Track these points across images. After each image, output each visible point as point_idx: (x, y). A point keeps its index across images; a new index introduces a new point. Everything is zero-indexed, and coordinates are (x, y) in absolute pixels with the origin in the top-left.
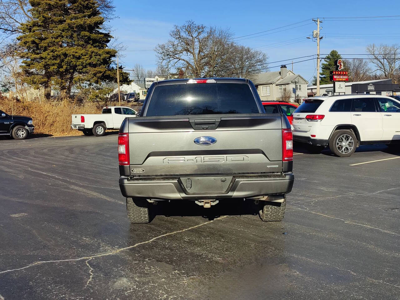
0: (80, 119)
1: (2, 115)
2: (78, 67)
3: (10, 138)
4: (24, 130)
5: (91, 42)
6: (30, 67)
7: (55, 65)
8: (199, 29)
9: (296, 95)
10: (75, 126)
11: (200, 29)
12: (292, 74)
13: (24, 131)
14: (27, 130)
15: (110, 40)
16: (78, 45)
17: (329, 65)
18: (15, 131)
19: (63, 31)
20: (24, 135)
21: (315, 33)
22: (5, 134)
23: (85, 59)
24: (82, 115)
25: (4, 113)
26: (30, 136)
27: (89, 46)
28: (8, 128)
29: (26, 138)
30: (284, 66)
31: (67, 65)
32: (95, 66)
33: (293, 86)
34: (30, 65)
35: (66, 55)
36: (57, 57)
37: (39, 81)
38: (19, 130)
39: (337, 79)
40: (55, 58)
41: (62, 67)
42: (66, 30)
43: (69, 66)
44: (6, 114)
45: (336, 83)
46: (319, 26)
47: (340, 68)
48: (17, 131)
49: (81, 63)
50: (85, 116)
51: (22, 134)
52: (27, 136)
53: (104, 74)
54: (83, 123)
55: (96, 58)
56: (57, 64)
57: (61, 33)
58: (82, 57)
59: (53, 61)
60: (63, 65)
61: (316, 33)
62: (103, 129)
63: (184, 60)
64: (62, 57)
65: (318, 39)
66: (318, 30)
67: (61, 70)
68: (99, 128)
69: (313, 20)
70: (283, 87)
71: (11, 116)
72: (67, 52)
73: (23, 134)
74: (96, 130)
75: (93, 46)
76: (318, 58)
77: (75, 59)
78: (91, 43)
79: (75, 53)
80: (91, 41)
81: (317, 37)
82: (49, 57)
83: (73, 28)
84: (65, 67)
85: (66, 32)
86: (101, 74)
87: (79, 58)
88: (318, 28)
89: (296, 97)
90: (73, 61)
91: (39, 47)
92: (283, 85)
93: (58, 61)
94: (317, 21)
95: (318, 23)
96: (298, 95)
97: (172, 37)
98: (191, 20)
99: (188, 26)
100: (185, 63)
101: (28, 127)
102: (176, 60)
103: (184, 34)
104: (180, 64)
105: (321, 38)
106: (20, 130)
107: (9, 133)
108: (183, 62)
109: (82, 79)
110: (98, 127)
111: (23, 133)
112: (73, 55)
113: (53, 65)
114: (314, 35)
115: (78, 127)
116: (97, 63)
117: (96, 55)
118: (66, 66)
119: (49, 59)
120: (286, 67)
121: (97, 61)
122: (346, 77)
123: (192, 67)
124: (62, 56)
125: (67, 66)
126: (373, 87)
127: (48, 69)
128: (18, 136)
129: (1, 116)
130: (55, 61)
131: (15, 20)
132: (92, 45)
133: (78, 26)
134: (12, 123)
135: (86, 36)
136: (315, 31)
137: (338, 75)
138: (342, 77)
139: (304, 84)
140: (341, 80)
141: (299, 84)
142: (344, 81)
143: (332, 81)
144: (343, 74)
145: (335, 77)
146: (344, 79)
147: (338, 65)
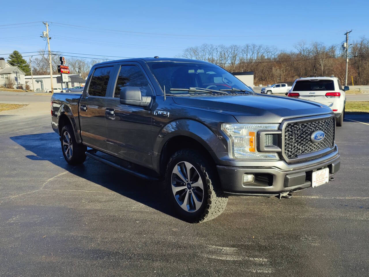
9: (18, 83)
17: (13, 61)
21: (45, 34)
30: (2, 59)
33: (15, 75)
39: (63, 72)
45: (63, 75)
46: (48, 28)
47: (64, 64)
66: (48, 31)
69: (43, 23)
70: (5, 76)
76: (49, 54)
89: (18, 85)
92: (4, 75)
94: (46, 24)
96: (19, 83)
105: (50, 38)
120: (4, 60)
122: (68, 71)
126: (70, 79)
136: (44, 32)
137: (63, 68)
138: (66, 70)
139: (22, 74)
140: (65, 72)
141: (19, 74)
142: (67, 73)
143: (60, 72)
144: (66, 68)
145: (62, 70)
146: (67, 72)
147: (63, 61)
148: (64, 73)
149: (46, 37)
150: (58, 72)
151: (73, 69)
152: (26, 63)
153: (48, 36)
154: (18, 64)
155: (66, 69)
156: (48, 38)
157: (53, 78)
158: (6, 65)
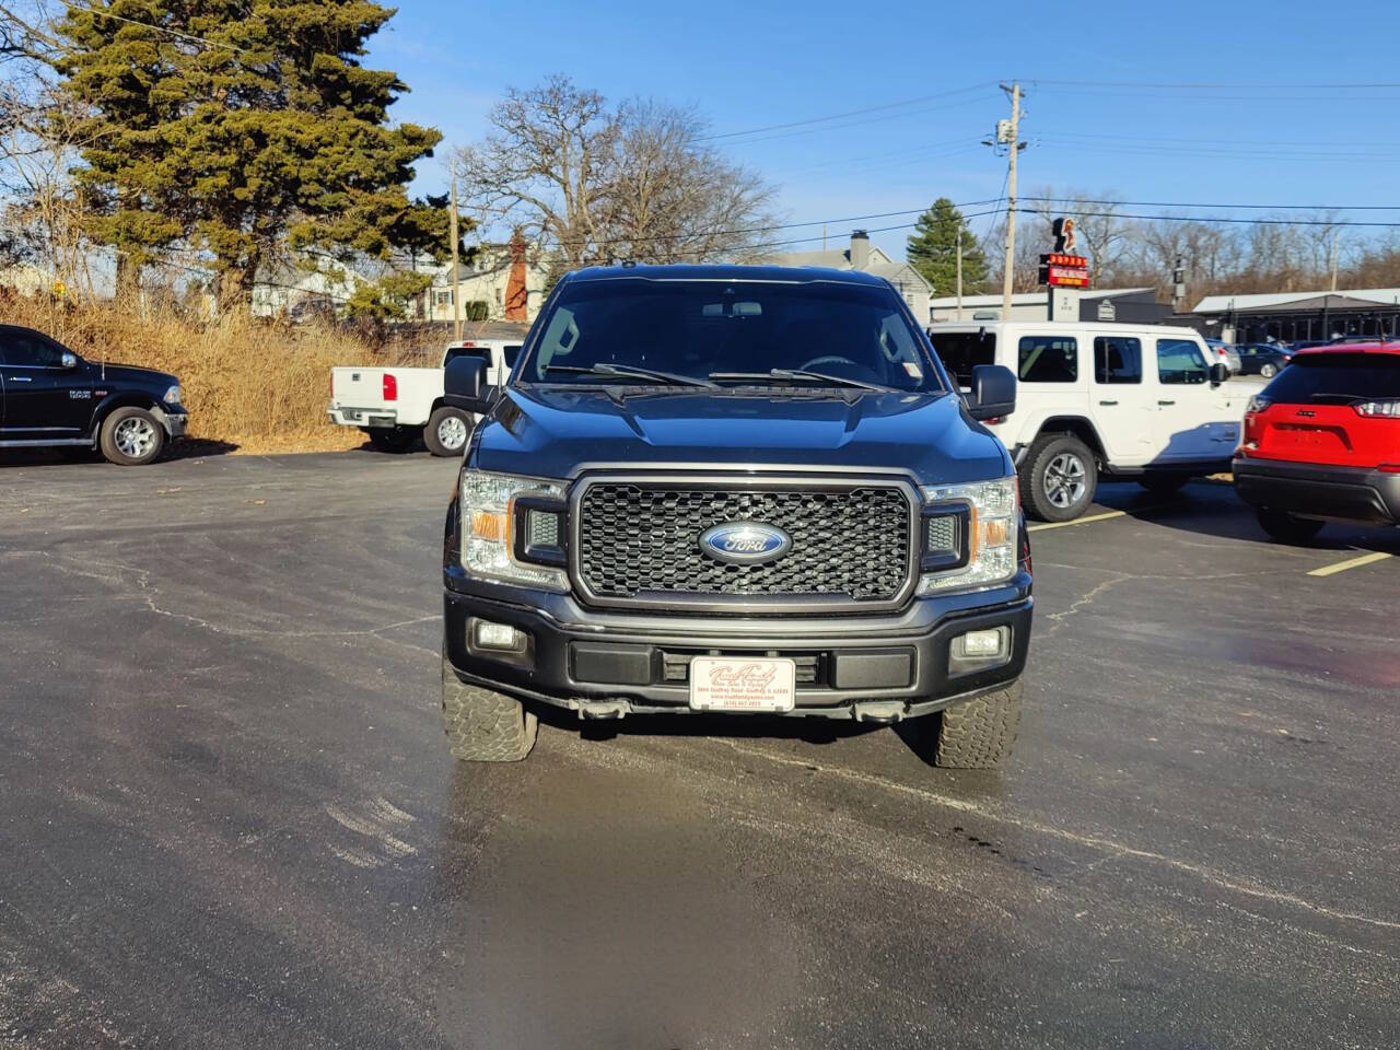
0: (380, 387)
1: (65, 358)
2: (304, 186)
3: (93, 456)
4: (148, 426)
5: (346, 96)
6: (114, 176)
7: (218, 173)
8: (584, 103)
10: (351, 413)
11: (588, 103)
12: (882, 261)
13: (151, 431)
14: (160, 427)
15: (397, 99)
16: (301, 106)
17: (927, 241)
18: (113, 433)
19: (244, 45)
20: (150, 446)
21: (1003, 130)
22: (74, 441)
23: (332, 159)
24: (390, 371)
25: (73, 353)
26: (176, 447)
27: (339, 111)
28: (86, 418)
29: (158, 458)
30: (861, 235)
31: (265, 178)
32: (367, 185)
34: (115, 166)
35: (260, 139)
36: (226, 142)
37: (152, 232)
38: (127, 423)
39: (1060, 281)
40: (219, 143)
41: (243, 184)
42: (258, 41)
43: (268, 183)
44: (79, 359)
45: (1057, 292)
46: (1016, 107)
47: (1068, 246)
48: (121, 429)
49: (316, 170)
50: (402, 375)
51: (141, 440)
52: (162, 452)
53: (401, 218)
54: (390, 404)
55: (370, 156)
56: (226, 169)
57: (236, 52)
58: (322, 150)
59: (210, 157)
60: (249, 177)
61: (1006, 128)
62: (463, 427)
63: (536, 202)
64: (249, 143)
65: (1014, 147)
66: (1015, 119)
67: (240, 193)
68: (450, 422)
69: (1001, 87)
71: (96, 368)
72: (267, 128)
73: (143, 443)
74: (440, 433)
75: (352, 113)
76: (1010, 210)
77: (293, 154)
78: (349, 101)
79: (298, 131)
80: (348, 93)
81: (1011, 142)
82: (192, 141)
83: (282, 36)
84: (254, 183)
85: (256, 51)
86: (395, 217)
87: (306, 153)
88: (1015, 113)
90: (289, 163)
91: (150, 101)
93: (232, 159)
94: (1012, 91)
95: (1016, 95)
97: (495, 126)
98: (558, 75)
99: (551, 92)
100: (537, 210)
101: (165, 411)
102: (509, 200)
103: (535, 117)
104: (522, 214)
105: (1022, 146)
106: (134, 424)
107: (89, 438)
108: (528, 206)
109: (324, 232)
110: (447, 420)
111: (145, 437)
112: (289, 140)
113: (212, 171)
114: (1000, 137)
115: (371, 418)
116: (373, 177)
117: (372, 147)
118: (258, 181)
119: (194, 149)
120: (867, 238)
121: (376, 169)
122: (1082, 275)
123: (560, 225)
124: (249, 139)
125: (263, 178)
126: (1111, 310)
127: (190, 187)
128: (126, 450)
129: (60, 363)
130: (215, 159)
131: (8, 13)
132: (350, 108)
133: (308, 29)
134: (102, 397)
135: (335, 71)
136: (1003, 122)
137: (1063, 266)
138: (1072, 273)
139: (921, 292)
140: (1069, 282)
141: (910, 290)
142: (1077, 287)
143: (1045, 283)
144: (1074, 264)
145: (1056, 272)
146: (1078, 282)
147: (1064, 234)
148: (1063, 286)
149: (1006, 143)
150: (1040, 283)
151: (1162, 263)
152: (975, 244)
153: (1013, 139)
154: (945, 249)
155: (1075, 267)
156: (1014, 146)
157: (1013, 305)
158: (871, 258)
